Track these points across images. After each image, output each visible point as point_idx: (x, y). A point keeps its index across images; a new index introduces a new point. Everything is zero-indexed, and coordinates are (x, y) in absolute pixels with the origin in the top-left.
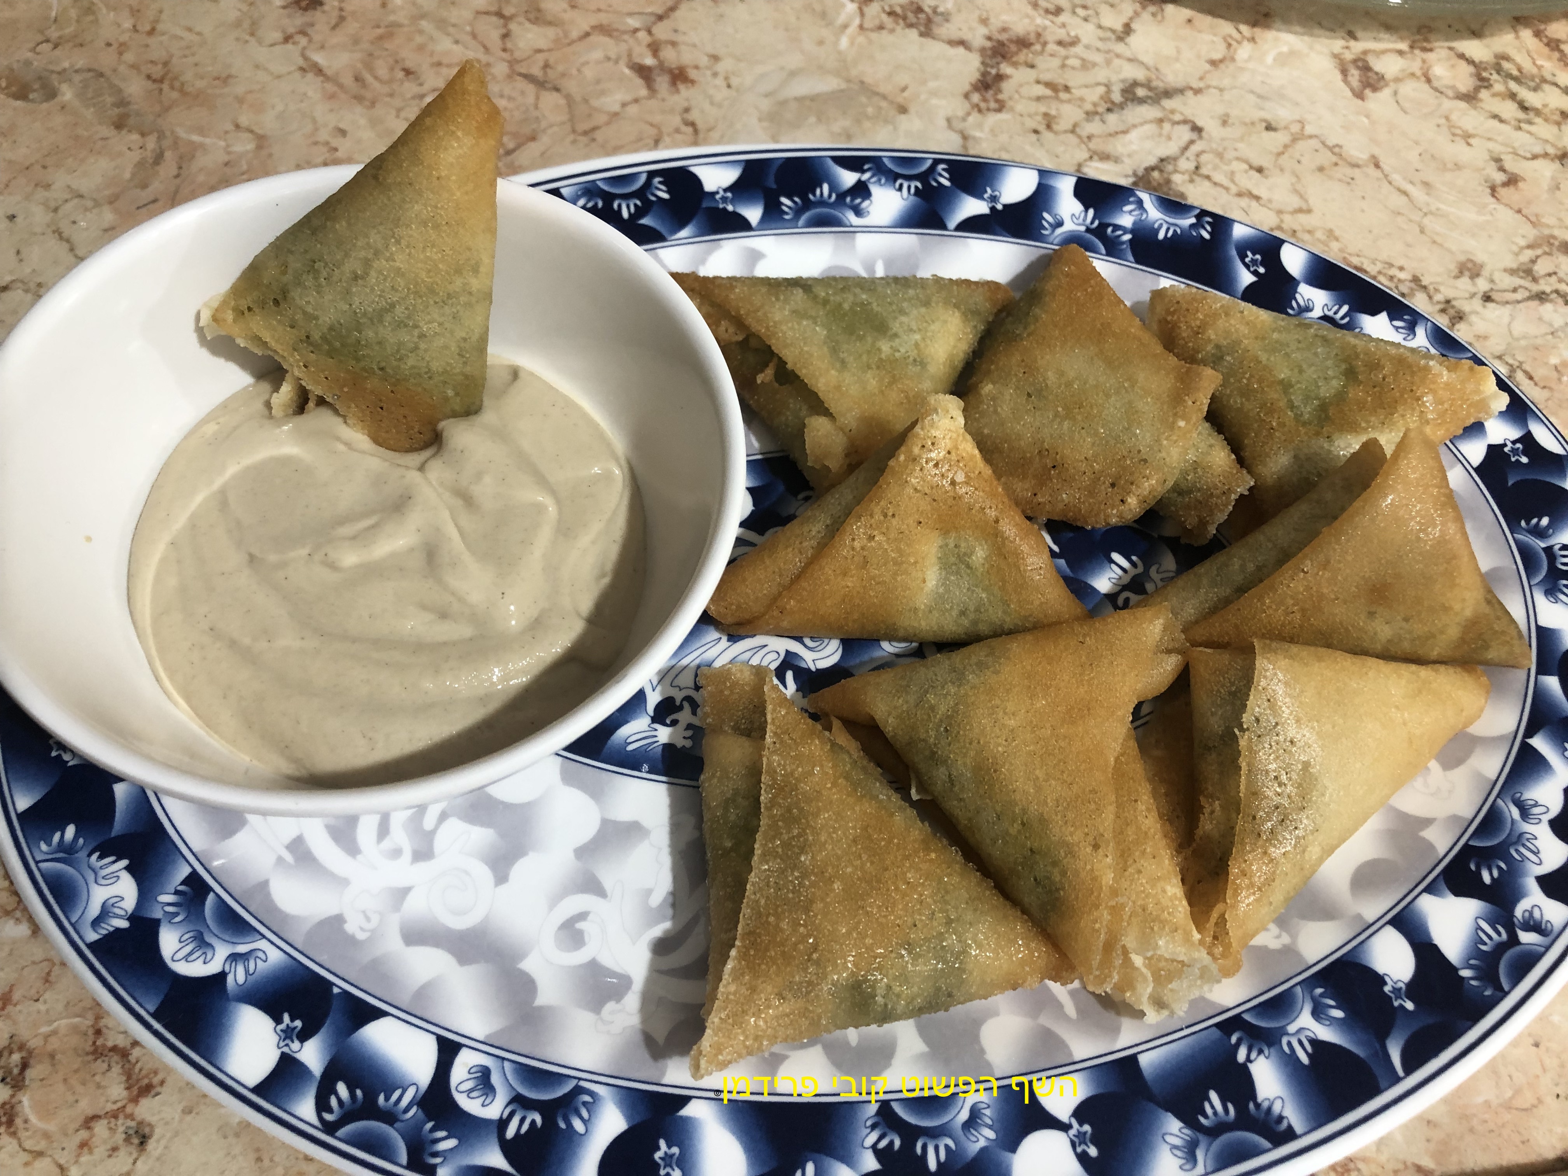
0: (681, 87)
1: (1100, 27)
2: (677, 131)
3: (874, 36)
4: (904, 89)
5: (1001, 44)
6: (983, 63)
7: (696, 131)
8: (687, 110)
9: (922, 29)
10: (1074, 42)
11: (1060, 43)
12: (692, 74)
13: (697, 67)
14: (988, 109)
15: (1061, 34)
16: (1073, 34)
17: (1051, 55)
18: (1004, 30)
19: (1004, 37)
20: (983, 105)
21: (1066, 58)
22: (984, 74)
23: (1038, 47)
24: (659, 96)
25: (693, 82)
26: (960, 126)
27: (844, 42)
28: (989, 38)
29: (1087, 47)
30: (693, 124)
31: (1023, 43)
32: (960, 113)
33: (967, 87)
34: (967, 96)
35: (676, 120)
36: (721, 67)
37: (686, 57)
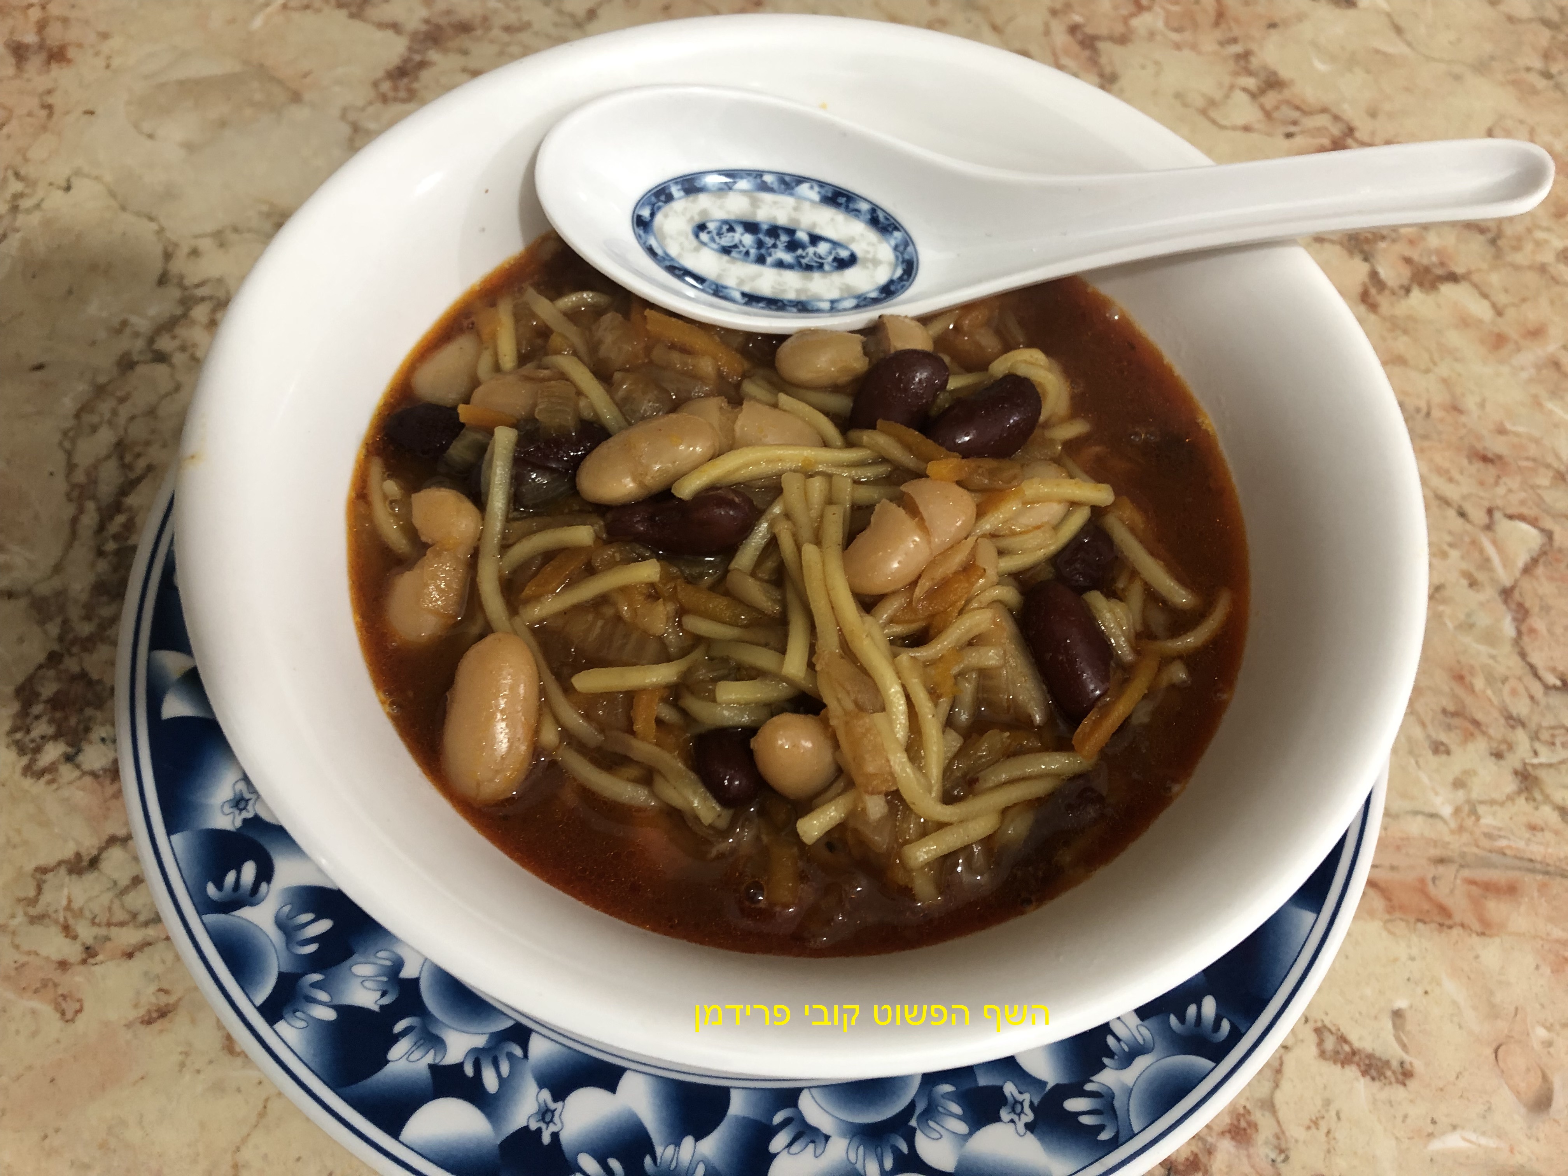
0: (54, 66)
1: (560, 12)
2: (30, 114)
3: (296, 16)
4: (305, 75)
5: (438, 27)
6: (410, 49)
7: (50, 115)
8: (49, 92)
9: (354, 9)
10: (525, 26)
11: (508, 29)
12: (71, 53)
13: (80, 46)
14: (395, 99)
15: (511, 18)
16: (526, 18)
17: (492, 41)
18: (448, 12)
19: (443, 21)
20: (391, 94)
21: (508, 44)
22: (406, 61)
23: (479, 32)
24: (26, 76)
25: (69, 61)
26: (352, 116)
27: (257, 23)
28: (427, 21)
29: (536, 34)
30: (49, 107)
31: (465, 28)
32: (360, 103)
33: (380, 73)
34: (376, 84)
35: (33, 103)
36: (106, 47)
37: (74, 34)
